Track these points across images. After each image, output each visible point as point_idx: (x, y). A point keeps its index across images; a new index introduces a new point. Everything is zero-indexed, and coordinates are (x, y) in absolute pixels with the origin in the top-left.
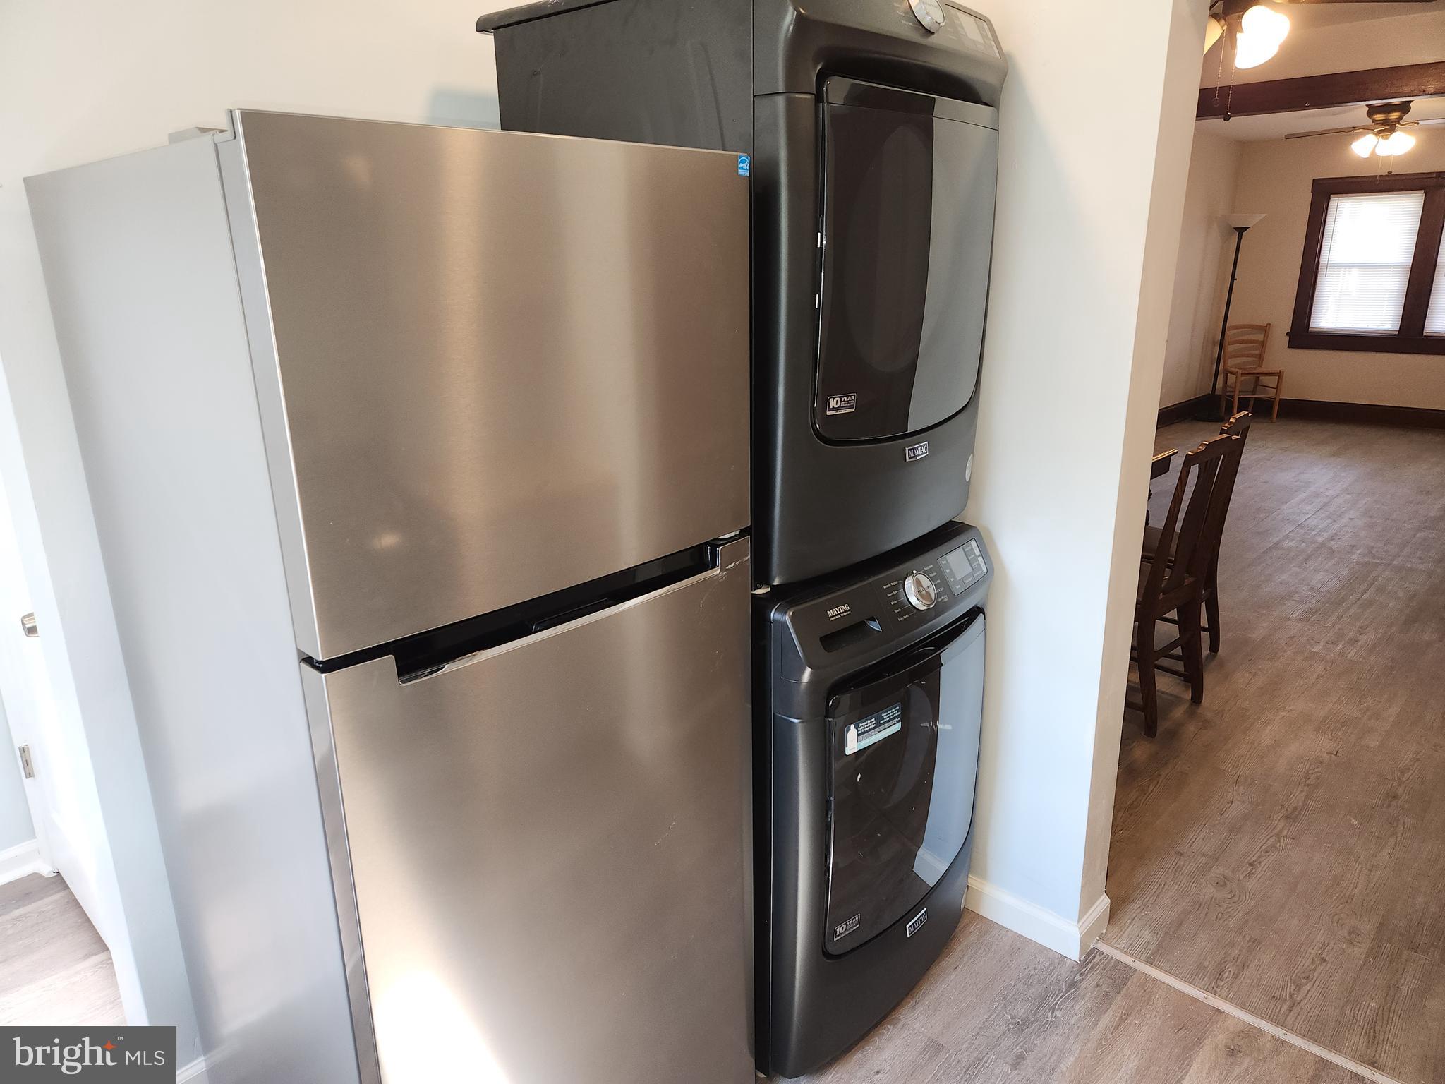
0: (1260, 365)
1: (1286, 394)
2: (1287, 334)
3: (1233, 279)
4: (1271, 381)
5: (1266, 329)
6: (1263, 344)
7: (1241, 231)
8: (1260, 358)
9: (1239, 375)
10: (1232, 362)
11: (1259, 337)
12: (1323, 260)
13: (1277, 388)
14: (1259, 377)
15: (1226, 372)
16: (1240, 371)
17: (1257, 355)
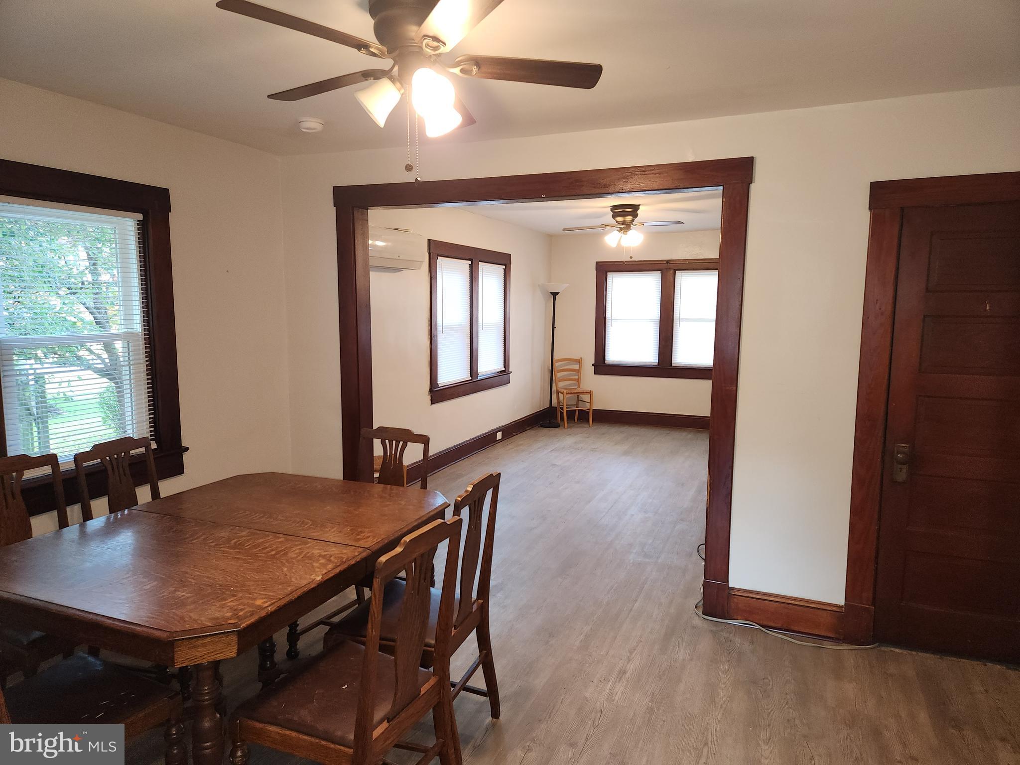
0: (579, 387)
1: (597, 407)
2: (593, 365)
3: (554, 328)
4: (586, 398)
5: (579, 361)
6: (578, 371)
7: (555, 295)
8: (578, 381)
9: (565, 394)
10: (561, 384)
11: (576, 367)
12: (608, 315)
13: (590, 403)
14: (578, 396)
15: (558, 393)
16: (565, 391)
17: (576, 379)
